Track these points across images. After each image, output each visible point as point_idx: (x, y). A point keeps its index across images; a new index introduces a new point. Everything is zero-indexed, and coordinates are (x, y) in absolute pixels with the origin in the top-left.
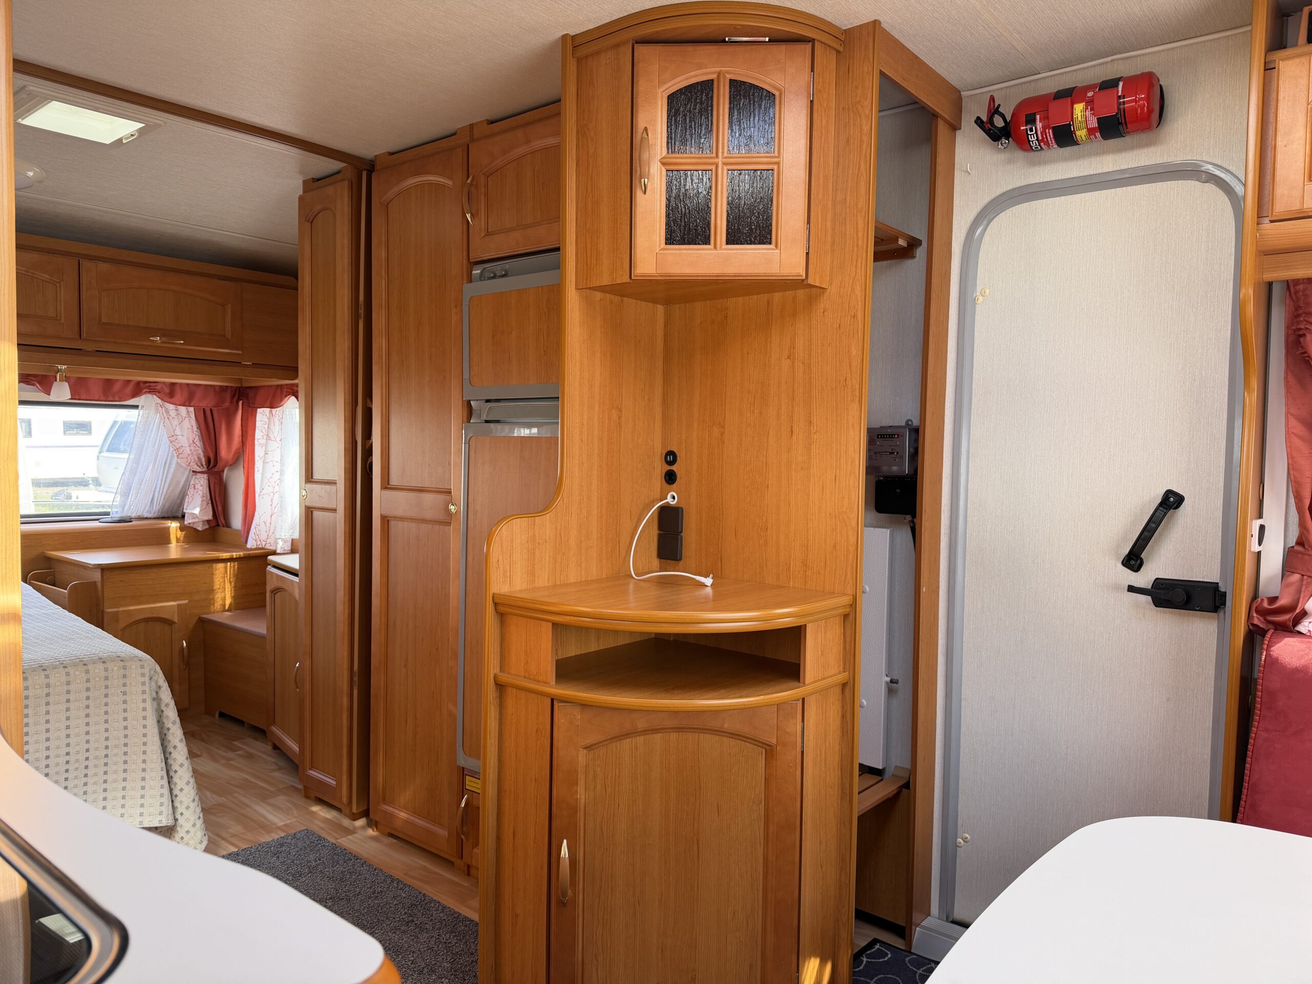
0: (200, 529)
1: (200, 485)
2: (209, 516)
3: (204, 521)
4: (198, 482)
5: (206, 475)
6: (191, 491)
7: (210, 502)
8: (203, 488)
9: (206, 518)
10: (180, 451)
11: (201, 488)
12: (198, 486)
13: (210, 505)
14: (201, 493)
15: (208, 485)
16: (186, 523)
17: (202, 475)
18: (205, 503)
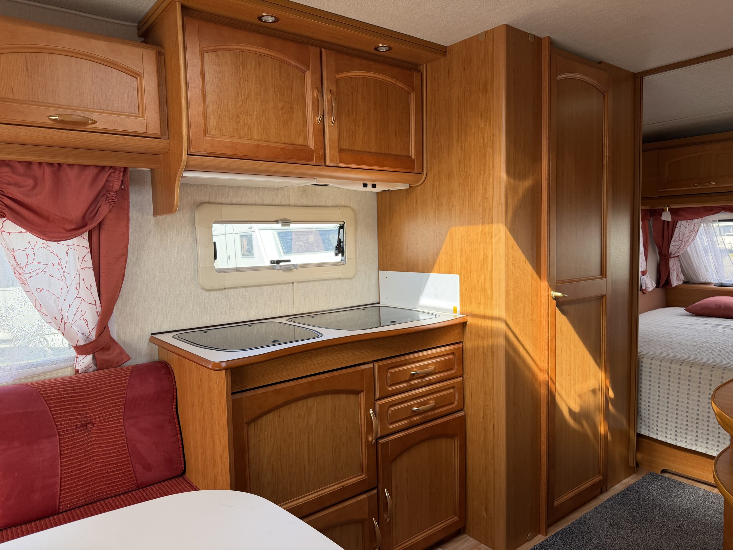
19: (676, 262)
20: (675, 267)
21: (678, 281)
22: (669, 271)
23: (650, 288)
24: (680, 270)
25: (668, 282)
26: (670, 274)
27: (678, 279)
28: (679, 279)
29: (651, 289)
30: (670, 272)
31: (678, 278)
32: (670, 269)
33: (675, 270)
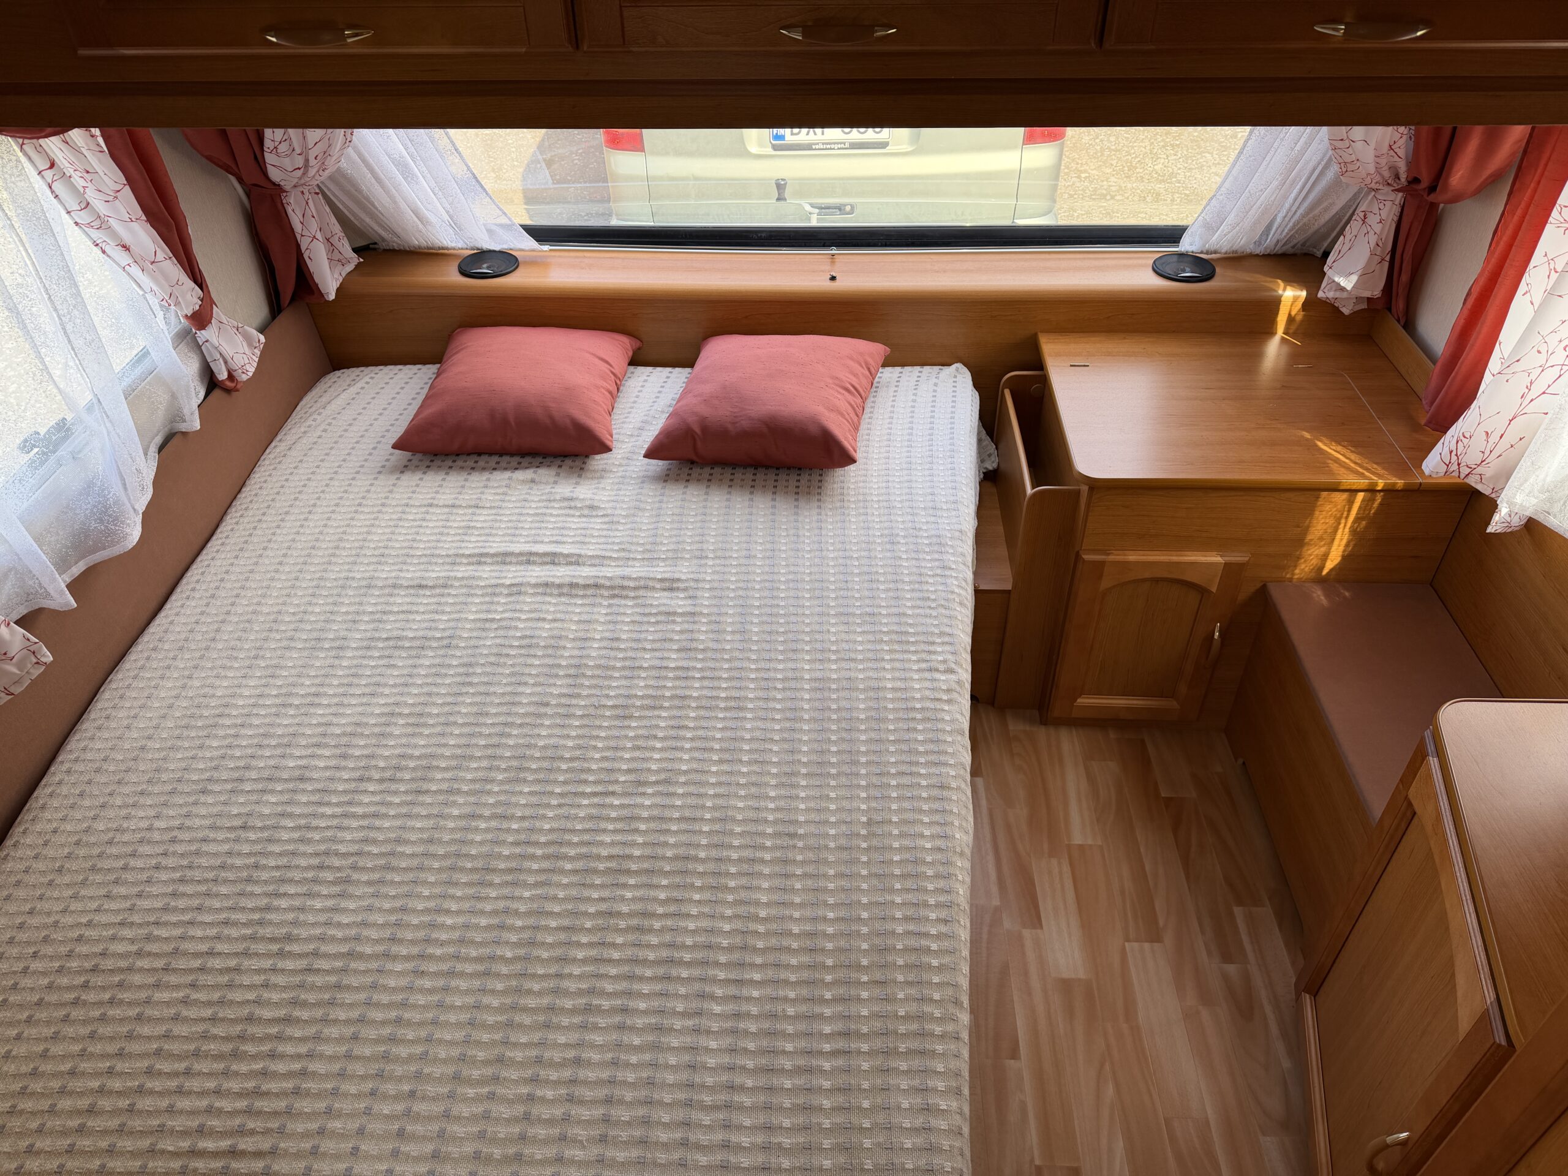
0: (1346, 311)
1: (1378, 218)
2: (1377, 293)
3: (1359, 299)
4: (1377, 211)
5: (1400, 194)
6: (1354, 226)
7: (1388, 258)
8: (1383, 229)
9: (1367, 294)
10: (1350, 167)
11: (1378, 228)
12: (1373, 220)
13: (1386, 265)
14: (1373, 239)
15: (1396, 219)
16: (1320, 294)
17: (1392, 196)
18: (1377, 259)
19: (311, 202)
20: (314, 226)
21: (340, 267)
22: (298, 246)
23: (248, 367)
24: (337, 228)
25: (305, 283)
26: (306, 256)
27: (335, 260)
28: (341, 257)
29: (251, 370)
30: (303, 249)
31: (336, 256)
32: (298, 237)
33: (319, 235)
